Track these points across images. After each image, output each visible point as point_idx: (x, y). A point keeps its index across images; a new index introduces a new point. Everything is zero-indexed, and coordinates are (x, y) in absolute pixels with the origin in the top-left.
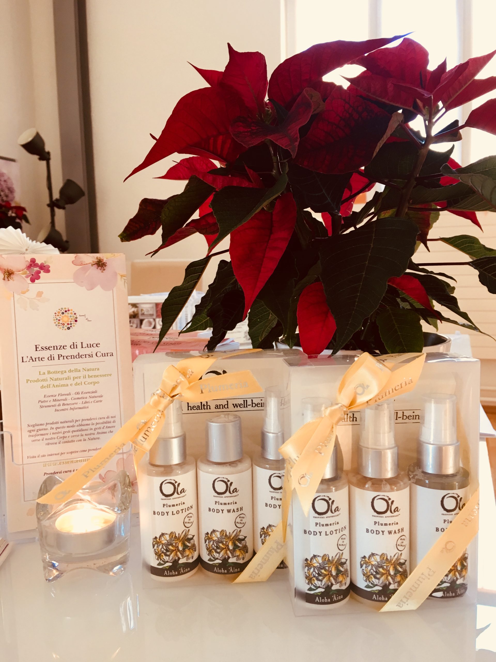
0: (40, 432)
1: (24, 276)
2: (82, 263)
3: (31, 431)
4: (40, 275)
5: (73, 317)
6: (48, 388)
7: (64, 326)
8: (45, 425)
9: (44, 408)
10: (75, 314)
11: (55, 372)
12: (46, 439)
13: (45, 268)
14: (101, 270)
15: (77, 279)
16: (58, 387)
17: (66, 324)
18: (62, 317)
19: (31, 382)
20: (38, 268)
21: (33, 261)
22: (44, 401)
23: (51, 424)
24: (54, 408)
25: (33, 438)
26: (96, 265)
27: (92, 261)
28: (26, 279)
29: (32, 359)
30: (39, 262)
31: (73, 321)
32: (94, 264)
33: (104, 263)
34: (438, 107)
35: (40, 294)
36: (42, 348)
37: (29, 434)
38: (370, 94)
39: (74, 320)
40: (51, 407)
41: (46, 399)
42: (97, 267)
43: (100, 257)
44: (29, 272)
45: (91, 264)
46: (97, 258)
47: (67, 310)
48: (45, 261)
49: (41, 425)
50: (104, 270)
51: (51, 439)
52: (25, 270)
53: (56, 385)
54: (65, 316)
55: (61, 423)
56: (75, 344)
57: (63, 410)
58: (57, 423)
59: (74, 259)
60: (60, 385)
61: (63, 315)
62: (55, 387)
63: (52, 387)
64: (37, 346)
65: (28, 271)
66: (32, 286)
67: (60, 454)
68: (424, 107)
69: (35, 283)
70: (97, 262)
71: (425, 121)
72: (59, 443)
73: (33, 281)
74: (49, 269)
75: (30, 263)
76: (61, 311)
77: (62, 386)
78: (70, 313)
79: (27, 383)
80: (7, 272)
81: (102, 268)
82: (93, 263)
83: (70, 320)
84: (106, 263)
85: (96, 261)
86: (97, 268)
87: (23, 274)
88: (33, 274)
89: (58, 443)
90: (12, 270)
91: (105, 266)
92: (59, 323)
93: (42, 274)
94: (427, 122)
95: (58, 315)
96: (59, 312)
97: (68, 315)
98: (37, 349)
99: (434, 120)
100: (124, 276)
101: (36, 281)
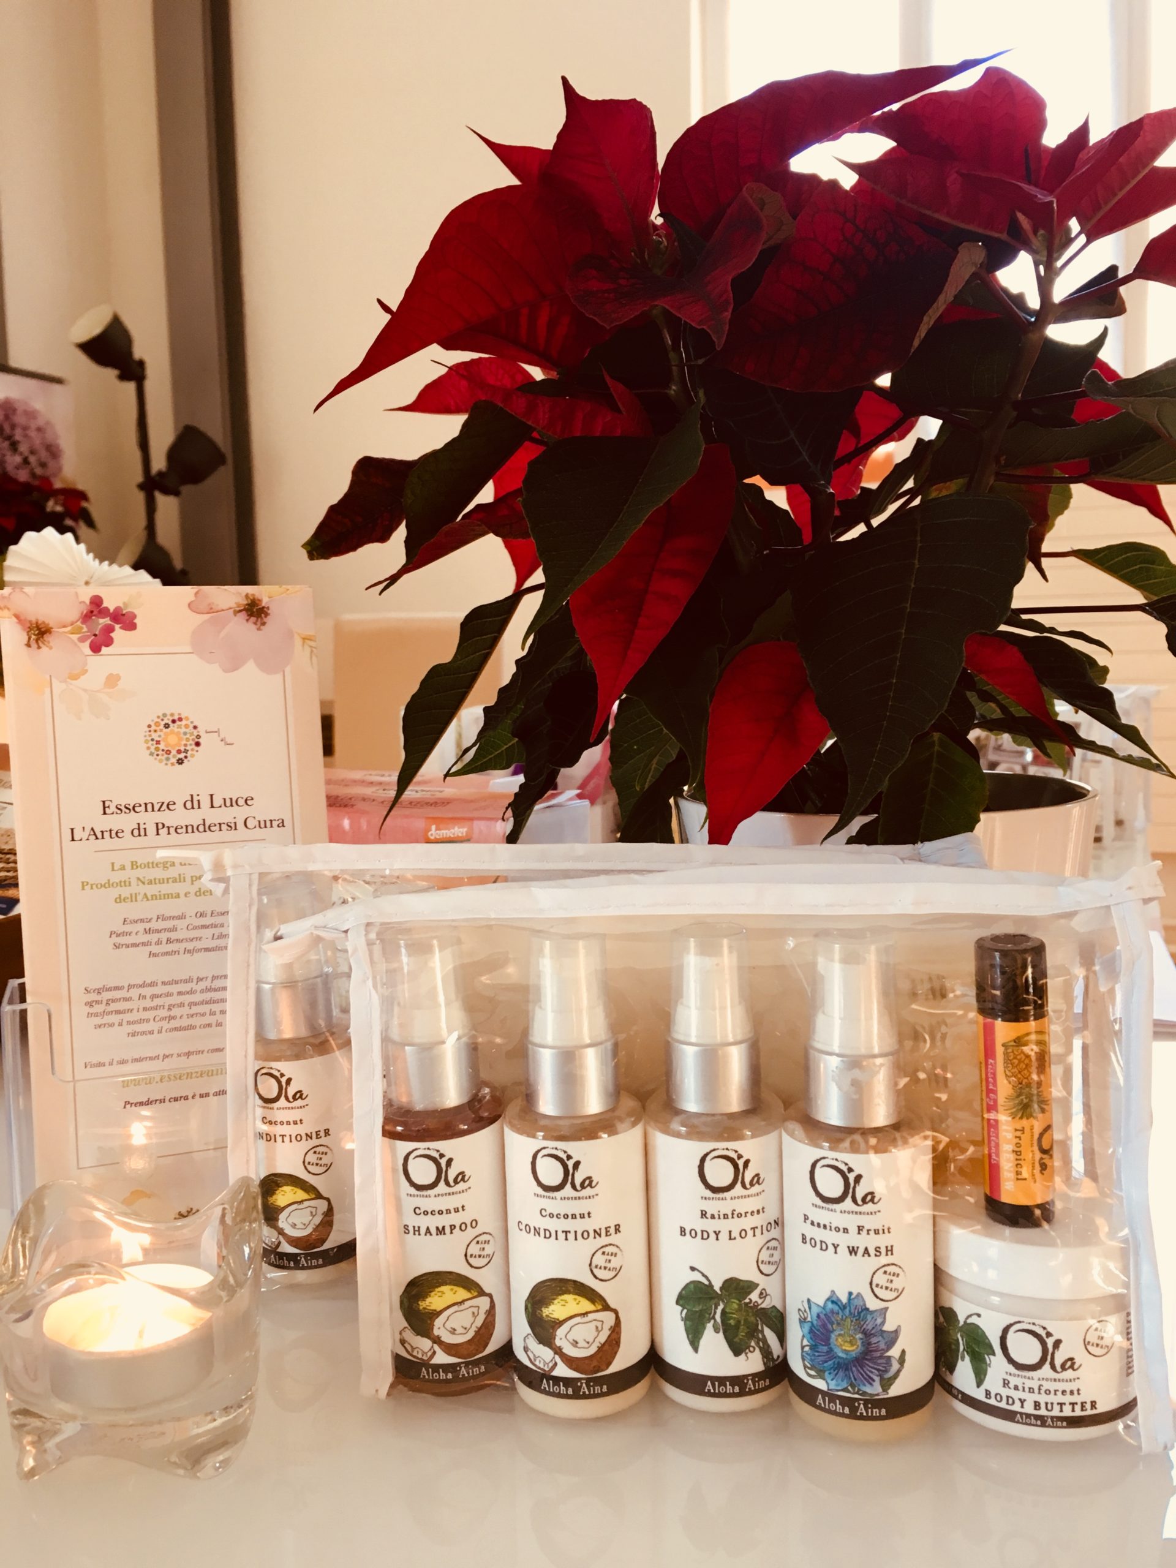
0: (114, 1007)
1: (75, 637)
2: (211, 608)
3: (93, 1004)
4: (113, 635)
5: (192, 734)
6: (132, 901)
7: (171, 756)
8: (126, 989)
9: (124, 950)
10: (195, 727)
11: (147, 865)
12: (129, 1023)
13: (125, 620)
14: (255, 623)
15: (200, 645)
16: (156, 899)
17: (174, 752)
18: (166, 734)
19: (92, 888)
20: (108, 618)
21: (96, 601)
22: (124, 934)
23: (141, 986)
24: (148, 949)
25: (98, 1021)
26: (244, 612)
27: (236, 603)
28: (81, 645)
29: (95, 834)
30: (110, 603)
31: (191, 745)
32: (240, 611)
33: (264, 607)
34: (1068, 230)
35: (112, 680)
36: (119, 807)
37: (87, 1009)
38: (904, 202)
39: (193, 743)
40: (141, 948)
41: (128, 928)
42: (248, 618)
43: (253, 595)
44: (87, 627)
45: (232, 610)
46: (247, 596)
47: (176, 717)
48: (124, 604)
49: (116, 988)
50: (264, 624)
51: (141, 1021)
52: (79, 623)
53: (152, 896)
54: (172, 732)
55: (163, 983)
56: (196, 798)
57: (167, 954)
58: (153, 984)
59: (193, 598)
60: (160, 895)
61: (167, 730)
62: (148, 900)
63: (142, 901)
64: (107, 804)
65: (84, 626)
66: (94, 661)
67: (161, 1058)
68: (1035, 232)
69: (101, 653)
70: (247, 604)
71: (1036, 265)
72: (160, 1032)
73: (96, 649)
74: (136, 621)
75: (89, 608)
76: (162, 720)
77: (164, 898)
78: (183, 727)
79: (83, 889)
80: (35, 629)
81: (259, 619)
82: (238, 609)
83: (184, 742)
84: (268, 608)
85: (246, 602)
86: (247, 620)
87: (72, 633)
88: (97, 633)
89: (156, 1032)
90: (48, 624)
91: (267, 615)
92: (158, 749)
93: (118, 634)
94: (1042, 268)
95: (155, 731)
96: (157, 724)
97: (179, 730)
98: (107, 809)
99: (1059, 264)
100: (308, 639)
101: (104, 650)
